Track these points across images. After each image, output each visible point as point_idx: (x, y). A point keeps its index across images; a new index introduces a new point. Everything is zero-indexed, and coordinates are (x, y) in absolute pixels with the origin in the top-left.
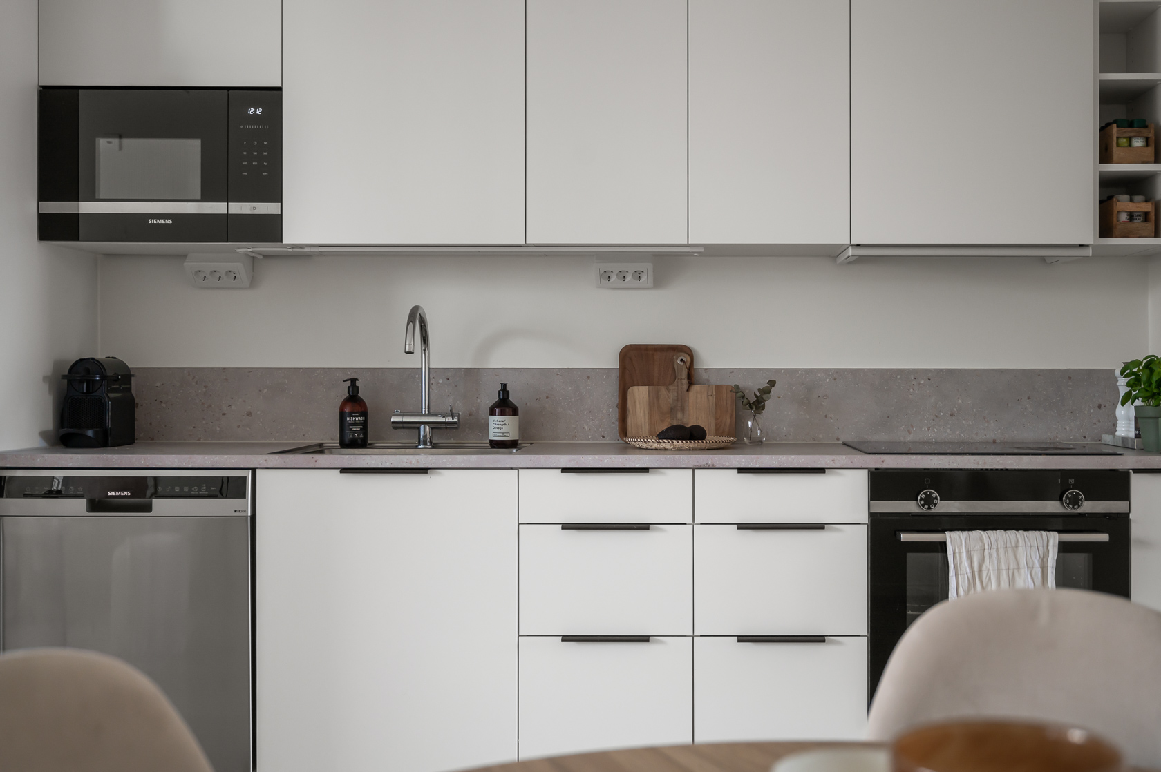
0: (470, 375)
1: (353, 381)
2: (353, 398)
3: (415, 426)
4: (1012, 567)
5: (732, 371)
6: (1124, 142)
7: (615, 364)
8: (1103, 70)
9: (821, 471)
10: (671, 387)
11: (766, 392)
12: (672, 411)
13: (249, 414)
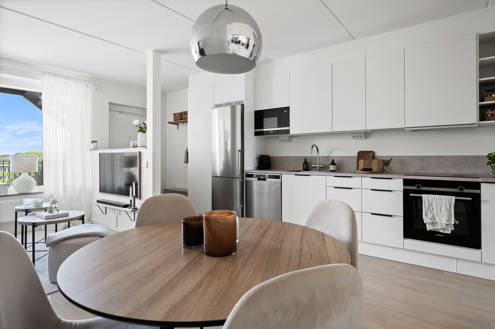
0: (328, 157)
1: (306, 159)
2: (306, 162)
3: (316, 167)
4: (441, 204)
5: (383, 156)
6: (488, 96)
7: (357, 155)
8: (480, 78)
9: (391, 179)
10: (368, 160)
11: (390, 161)
12: (369, 165)
13: (289, 164)
